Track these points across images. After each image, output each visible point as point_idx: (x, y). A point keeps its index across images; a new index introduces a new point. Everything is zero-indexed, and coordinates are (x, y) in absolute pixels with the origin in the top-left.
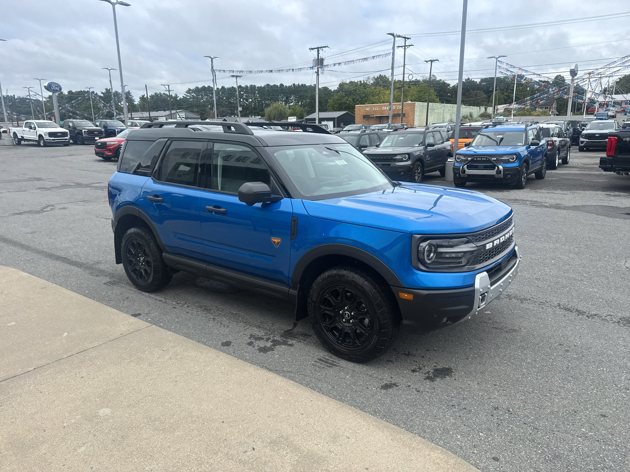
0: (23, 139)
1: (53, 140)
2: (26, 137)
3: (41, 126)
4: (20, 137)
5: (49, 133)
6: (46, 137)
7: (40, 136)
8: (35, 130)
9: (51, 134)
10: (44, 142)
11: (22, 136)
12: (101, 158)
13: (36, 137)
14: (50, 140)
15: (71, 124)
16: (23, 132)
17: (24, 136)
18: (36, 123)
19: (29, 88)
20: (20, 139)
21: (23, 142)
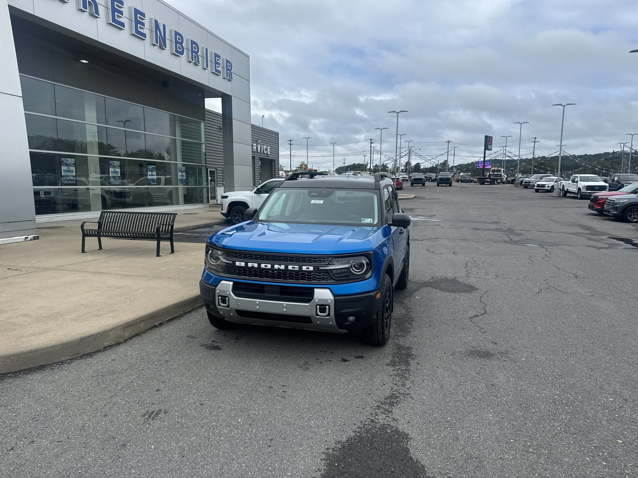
0: (568, 192)
1: (589, 193)
2: (570, 190)
3: (582, 180)
4: (566, 190)
5: (586, 186)
6: (583, 190)
7: (579, 189)
8: (577, 183)
9: (589, 188)
10: (581, 195)
11: (567, 189)
12: (596, 212)
13: (576, 190)
14: (586, 193)
15: (616, 179)
16: (569, 185)
17: (569, 189)
18: (580, 177)
19: (624, 144)
20: (566, 191)
21: (568, 195)
